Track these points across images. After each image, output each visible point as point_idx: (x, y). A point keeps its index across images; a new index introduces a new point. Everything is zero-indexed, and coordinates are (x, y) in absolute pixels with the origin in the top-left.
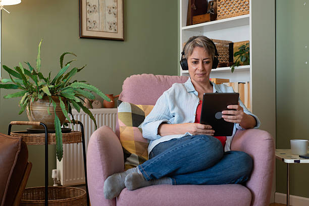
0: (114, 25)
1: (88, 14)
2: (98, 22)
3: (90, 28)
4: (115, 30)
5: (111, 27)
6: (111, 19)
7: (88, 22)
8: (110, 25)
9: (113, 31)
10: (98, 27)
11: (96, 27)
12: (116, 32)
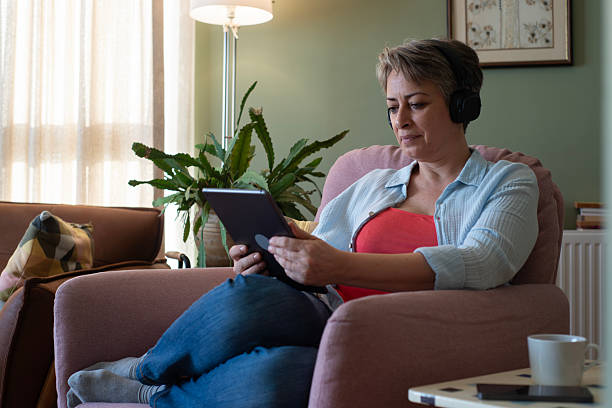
0: (544, 31)
1: (469, 11)
2: (496, 27)
3: (476, 44)
4: (547, 41)
5: (533, 35)
6: (535, 14)
7: (470, 30)
8: (531, 30)
9: (541, 43)
10: (498, 40)
11: (494, 41)
12: (550, 44)
